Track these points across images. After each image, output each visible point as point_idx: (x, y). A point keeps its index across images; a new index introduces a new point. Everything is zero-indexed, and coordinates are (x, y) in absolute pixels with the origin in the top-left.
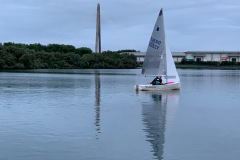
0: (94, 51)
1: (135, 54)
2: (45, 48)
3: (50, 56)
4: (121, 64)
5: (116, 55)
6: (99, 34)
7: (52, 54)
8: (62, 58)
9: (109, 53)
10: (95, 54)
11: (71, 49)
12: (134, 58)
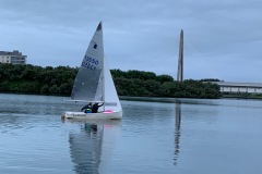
0: (175, 79)
1: (219, 83)
2: (124, 74)
3: (129, 83)
4: (203, 94)
5: (199, 84)
6: (181, 62)
7: (132, 80)
8: (142, 85)
9: (191, 82)
10: (177, 83)
11: (151, 76)
12: (217, 87)
